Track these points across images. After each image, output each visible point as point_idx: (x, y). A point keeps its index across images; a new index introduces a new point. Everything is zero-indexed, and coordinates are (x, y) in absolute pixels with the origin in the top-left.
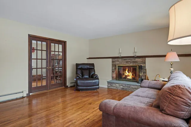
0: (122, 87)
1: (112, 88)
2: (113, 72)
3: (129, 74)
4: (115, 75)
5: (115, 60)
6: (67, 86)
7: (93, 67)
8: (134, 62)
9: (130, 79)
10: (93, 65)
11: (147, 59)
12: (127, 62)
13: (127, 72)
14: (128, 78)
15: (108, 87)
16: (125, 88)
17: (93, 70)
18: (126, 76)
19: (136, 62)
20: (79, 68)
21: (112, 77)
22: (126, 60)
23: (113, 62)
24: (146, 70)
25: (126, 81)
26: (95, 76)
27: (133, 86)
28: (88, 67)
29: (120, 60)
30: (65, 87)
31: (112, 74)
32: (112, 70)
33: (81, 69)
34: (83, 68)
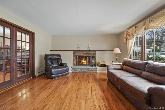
0: (83, 70)
1: (75, 72)
2: (73, 60)
3: (85, 62)
4: (75, 63)
5: (76, 52)
6: (36, 76)
7: (60, 58)
8: (88, 54)
9: (85, 65)
10: (59, 55)
11: (96, 52)
12: (84, 54)
13: (83, 60)
14: (84, 64)
15: (72, 72)
16: (85, 71)
17: (60, 59)
18: (83, 63)
19: (90, 54)
20: (49, 59)
21: (73, 64)
22: (84, 52)
23: (73, 53)
24: (96, 58)
25: (84, 66)
26: (65, 65)
27: (90, 69)
28: (56, 57)
29: (79, 52)
30: (33, 77)
31: (73, 62)
32: (73, 59)
33: (50, 59)
34: (52, 58)
